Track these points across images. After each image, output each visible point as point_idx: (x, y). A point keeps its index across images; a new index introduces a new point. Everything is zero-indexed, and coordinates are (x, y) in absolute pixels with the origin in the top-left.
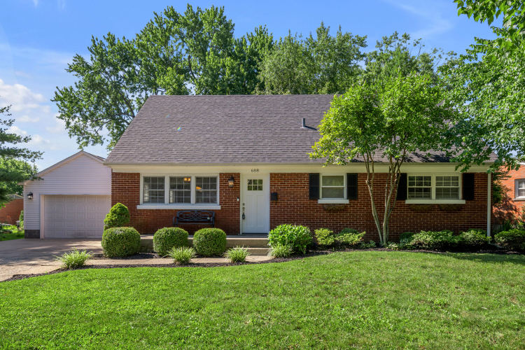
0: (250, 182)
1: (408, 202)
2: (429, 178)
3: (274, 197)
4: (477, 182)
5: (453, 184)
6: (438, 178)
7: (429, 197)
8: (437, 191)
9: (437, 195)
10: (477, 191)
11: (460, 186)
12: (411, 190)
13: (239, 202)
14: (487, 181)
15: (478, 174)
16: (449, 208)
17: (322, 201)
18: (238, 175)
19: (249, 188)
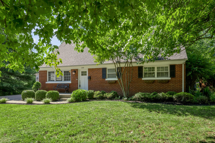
0: (82, 72)
1: (143, 79)
2: (154, 68)
3: (90, 78)
4: (177, 69)
5: (166, 70)
6: (158, 68)
7: (154, 77)
8: (157, 74)
9: (157, 75)
10: (177, 73)
11: (169, 71)
12: (146, 74)
13: (78, 80)
14: (182, 68)
15: (177, 65)
16: (162, 82)
17: (107, 79)
18: (77, 70)
19: (82, 75)
